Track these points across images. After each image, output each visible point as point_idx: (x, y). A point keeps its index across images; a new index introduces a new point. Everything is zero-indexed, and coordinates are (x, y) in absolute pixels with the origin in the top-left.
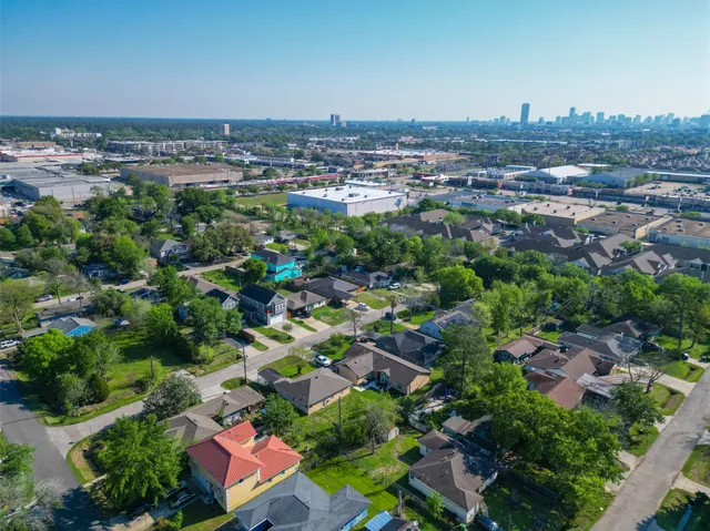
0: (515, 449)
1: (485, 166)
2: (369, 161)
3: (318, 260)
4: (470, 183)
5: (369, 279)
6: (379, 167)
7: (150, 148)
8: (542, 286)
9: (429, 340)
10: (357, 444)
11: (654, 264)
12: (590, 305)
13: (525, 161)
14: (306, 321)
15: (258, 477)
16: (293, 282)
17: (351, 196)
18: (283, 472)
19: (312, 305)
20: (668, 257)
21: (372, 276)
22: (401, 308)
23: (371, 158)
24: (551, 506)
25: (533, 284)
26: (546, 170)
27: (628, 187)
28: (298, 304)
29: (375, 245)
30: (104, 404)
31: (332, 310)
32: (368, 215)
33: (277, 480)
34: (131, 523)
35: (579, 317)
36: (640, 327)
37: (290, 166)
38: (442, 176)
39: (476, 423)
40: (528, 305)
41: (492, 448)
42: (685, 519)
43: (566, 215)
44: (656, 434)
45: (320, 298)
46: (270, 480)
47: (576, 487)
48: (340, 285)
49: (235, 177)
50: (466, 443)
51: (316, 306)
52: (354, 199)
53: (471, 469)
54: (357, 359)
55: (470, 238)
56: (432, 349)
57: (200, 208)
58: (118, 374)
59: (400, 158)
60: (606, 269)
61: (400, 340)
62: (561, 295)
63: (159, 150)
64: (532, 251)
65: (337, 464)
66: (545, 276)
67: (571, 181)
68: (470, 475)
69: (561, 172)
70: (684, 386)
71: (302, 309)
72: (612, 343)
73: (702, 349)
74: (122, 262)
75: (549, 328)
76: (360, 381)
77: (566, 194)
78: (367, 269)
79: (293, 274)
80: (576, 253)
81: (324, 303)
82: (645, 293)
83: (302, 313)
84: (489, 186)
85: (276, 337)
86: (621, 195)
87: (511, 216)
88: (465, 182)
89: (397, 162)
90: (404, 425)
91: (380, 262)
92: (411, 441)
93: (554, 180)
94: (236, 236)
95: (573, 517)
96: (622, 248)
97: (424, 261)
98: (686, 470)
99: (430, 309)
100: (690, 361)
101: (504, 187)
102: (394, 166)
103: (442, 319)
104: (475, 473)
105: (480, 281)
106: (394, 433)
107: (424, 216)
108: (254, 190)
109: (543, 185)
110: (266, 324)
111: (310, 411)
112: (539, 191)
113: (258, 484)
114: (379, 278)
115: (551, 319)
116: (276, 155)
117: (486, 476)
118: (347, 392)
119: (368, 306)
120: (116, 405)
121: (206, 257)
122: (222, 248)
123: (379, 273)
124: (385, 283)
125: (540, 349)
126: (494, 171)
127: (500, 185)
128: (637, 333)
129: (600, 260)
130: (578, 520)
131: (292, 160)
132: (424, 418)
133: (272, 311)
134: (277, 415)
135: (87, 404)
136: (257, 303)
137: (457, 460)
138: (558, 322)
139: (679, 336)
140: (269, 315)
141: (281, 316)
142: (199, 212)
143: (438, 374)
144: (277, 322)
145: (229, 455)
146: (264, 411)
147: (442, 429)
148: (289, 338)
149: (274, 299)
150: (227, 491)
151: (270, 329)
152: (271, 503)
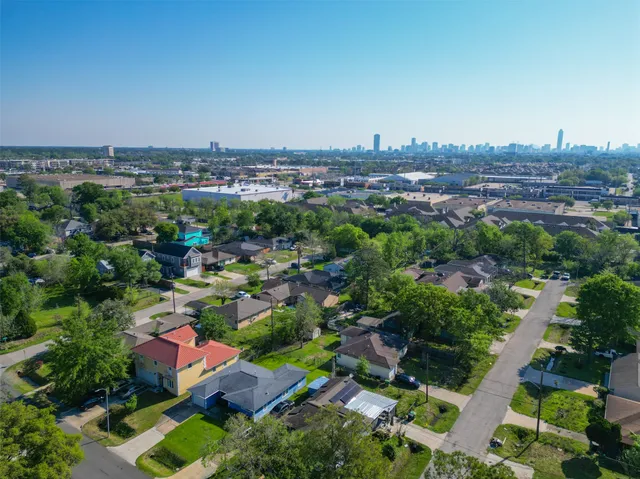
0: (417, 335)
1: (353, 175)
2: (253, 173)
3: (223, 232)
4: (342, 184)
5: (272, 243)
6: (262, 176)
7: (34, 165)
8: (416, 235)
9: (333, 275)
10: (285, 343)
11: (496, 222)
12: (455, 248)
13: (384, 170)
14: (220, 273)
15: (203, 365)
16: (203, 247)
17: (242, 190)
18: (225, 363)
19: (224, 261)
20: (505, 219)
21: (274, 240)
22: (303, 261)
23: (253, 170)
24: (453, 365)
25: (410, 234)
26: (402, 175)
27: (465, 185)
28: (211, 260)
29: (274, 215)
30: (32, 339)
31: (242, 265)
32: (263, 201)
33: (218, 369)
34: (83, 414)
35: (448, 256)
36: (495, 258)
37: (180, 176)
38: (318, 181)
39: (384, 319)
40: (409, 249)
41: (400, 333)
42: (551, 364)
43: (425, 199)
44: (519, 319)
45: (231, 256)
46: (214, 369)
48: (246, 246)
49: (128, 183)
50: (381, 329)
51: (227, 262)
52: (246, 192)
53: (387, 343)
54: (276, 289)
55: (350, 212)
56: (338, 279)
57: (98, 199)
58: (41, 318)
59: (279, 170)
60: (460, 227)
61: (309, 277)
62: (432, 243)
63: (43, 166)
64: (404, 215)
65: (271, 357)
66: (417, 229)
67: (422, 182)
68: (386, 347)
69: (414, 177)
70: (535, 293)
71: (214, 265)
72: (477, 268)
73: (541, 272)
74: (27, 237)
75: (427, 265)
76: (280, 305)
77: (419, 190)
78: (267, 237)
79: (200, 242)
80: (439, 218)
81: (234, 261)
82: (495, 234)
83: (216, 268)
84: (361, 186)
85: (194, 284)
86: (461, 190)
87: (381, 201)
88: (338, 184)
89: (278, 173)
90: (324, 327)
91: (279, 230)
92: (331, 339)
93: (409, 182)
94: (141, 215)
95: (469, 372)
96: (470, 215)
97: (318, 226)
98: (546, 338)
99: (328, 260)
100: (533, 279)
101: (369, 188)
102: (275, 176)
103: (341, 262)
104: (391, 346)
105: (367, 235)
106: (316, 333)
107: (310, 201)
108: (148, 192)
109: (402, 185)
110: (183, 277)
111: (240, 326)
112: (397, 189)
113: (205, 372)
114: (280, 241)
115: (427, 258)
116: (164, 169)
117: (400, 348)
118: (269, 312)
119: (277, 261)
120: (43, 337)
121: (113, 234)
122: (128, 225)
123: (280, 238)
124: (286, 245)
125: (422, 276)
126: (360, 178)
127: (367, 185)
128: (494, 263)
129: (456, 223)
130: (474, 373)
131: (180, 172)
132: (339, 323)
133: (188, 264)
134: (213, 325)
136: (173, 259)
137: (375, 338)
138: (433, 261)
139: (524, 265)
140: (185, 268)
141: (197, 269)
142: (99, 202)
143: (346, 297)
144: (193, 274)
145: (177, 346)
146: (198, 326)
147: (356, 325)
148: (208, 284)
149: (190, 253)
150: (178, 374)
151: (188, 280)
152: (221, 379)
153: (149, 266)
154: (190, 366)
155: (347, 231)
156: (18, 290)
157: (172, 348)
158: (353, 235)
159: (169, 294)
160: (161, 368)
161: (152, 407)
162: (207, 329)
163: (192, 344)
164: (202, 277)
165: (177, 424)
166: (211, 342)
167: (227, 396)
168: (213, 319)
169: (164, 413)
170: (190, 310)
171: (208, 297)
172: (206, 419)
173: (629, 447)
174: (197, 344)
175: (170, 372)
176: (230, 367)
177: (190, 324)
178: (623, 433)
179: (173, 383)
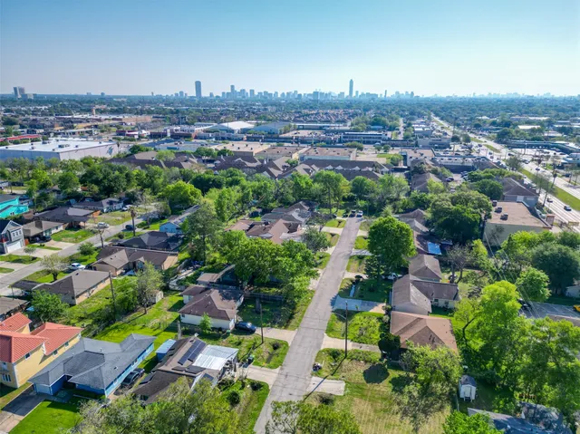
0: (251, 283)
1: (178, 124)
2: (69, 124)
3: (44, 197)
4: (169, 135)
5: (102, 206)
6: (80, 127)
8: (243, 188)
9: (170, 235)
10: (128, 311)
11: (307, 170)
12: (276, 196)
13: (208, 119)
14: (47, 244)
15: (43, 350)
16: (21, 217)
17: (60, 146)
18: (67, 344)
19: (50, 230)
20: (314, 166)
21: (104, 202)
22: (138, 221)
23: (70, 121)
24: (281, 306)
25: (238, 187)
26: (225, 124)
27: (281, 134)
28: (34, 231)
29: (101, 176)
31: (72, 233)
32: (85, 159)
35: (272, 205)
36: (308, 204)
38: (144, 132)
39: (221, 274)
40: (238, 201)
41: (237, 285)
42: (352, 291)
43: (247, 150)
44: (328, 256)
45: (57, 224)
46: (55, 352)
47: (295, 284)
48: (73, 211)
50: (220, 284)
51: (53, 231)
52: (65, 149)
53: (226, 297)
54: (112, 256)
55: (181, 167)
56: (175, 239)
59: (99, 120)
60: (280, 177)
61: (145, 239)
62: (257, 194)
64: (231, 169)
65: (116, 327)
66: (244, 182)
67: (244, 131)
68: (226, 301)
69: (237, 126)
70: (338, 231)
71: (38, 235)
72: (295, 214)
73: (343, 211)
75: (254, 215)
76: (118, 273)
77: (242, 139)
78: (96, 199)
79: (18, 211)
80: (261, 169)
81: (61, 228)
82: (307, 183)
83: (42, 239)
84: (187, 136)
85: (19, 261)
86: (278, 138)
87: (209, 153)
88: (165, 135)
89: (99, 123)
90: (166, 290)
91: (108, 191)
92: (174, 299)
93: (232, 131)
95: (294, 308)
96: (287, 164)
97: (148, 184)
98: (348, 269)
99: (163, 218)
100: (338, 218)
101: (196, 138)
102: (96, 126)
103: (176, 221)
104: (230, 299)
105: (199, 191)
106: (160, 295)
107: (138, 156)
109: (226, 135)
110: (3, 253)
111: (78, 301)
112: (223, 139)
113: (45, 357)
114: (111, 203)
115: (254, 209)
117: (237, 299)
118: (108, 282)
119: (109, 224)
123: (110, 199)
124: (118, 206)
125: (252, 226)
126: (186, 127)
127: (193, 135)
128: (307, 208)
129: (276, 173)
130: (298, 308)
132: (180, 283)
133: (8, 239)
134: (47, 307)
137: (215, 295)
138: (260, 210)
139: (329, 207)
140: (5, 243)
141: (19, 243)
143: (185, 255)
144: (15, 249)
145: (9, 338)
146: (31, 309)
147: (197, 283)
148: (34, 259)
149: (9, 227)
150: (15, 367)
151: (10, 256)
152: (66, 362)
154: (28, 356)
155: (179, 188)
157: (4, 341)
158: (186, 192)
162: (42, 312)
163: (26, 331)
164: (27, 251)
165: (22, 418)
166: (49, 325)
167: (75, 379)
168: (47, 300)
169: (2, 409)
170: (18, 292)
171: (37, 273)
172: (54, 405)
173: (405, 350)
174: (32, 328)
175: (5, 367)
176: (73, 348)
177: (21, 307)
178: (401, 341)
179: (9, 375)
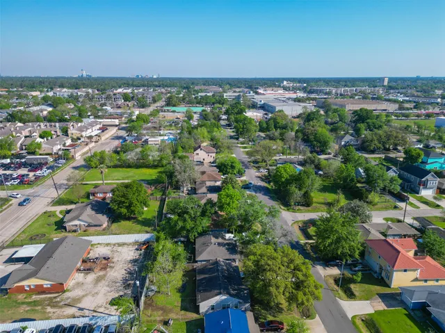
7: (334, 91)
15: (417, 274)
16: (441, 172)
18: (437, 281)
30: (309, 208)
33: (430, 283)
34: (327, 268)
37: (438, 104)
46: (426, 281)
49: (392, 108)
57: (368, 121)
58: (317, 197)
63: (339, 92)
74: (320, 143)
79: (441, 167)
85: (426, 203)
94: (396, 137)
108: (407, 116)
110: (418, 194)
113: (416, 280)
116: (425, 97)
120: (315, 210)
121: (372, 148)
122: (384, 144)
131: (439, 100)
133: (425, 186)
134: (433, 245)
135: (301, 205)
136: (413, 178)
140: (421, 187)
141: (431, 190)
142: (367, 123)
144: (427, 193)
145: (399, 252)
146: (420, 240)
148: (438, 206)
149: (429, 177)
150: (395, 273)
151: (422, 197)
152: (431, 293)
153: (392, 180)
154: (405, 271)
156: (308, 178)
157: (395, 252)
159: (402, 205)
160: (383, 263)
161: (370, 286)
162: (428, 247)
163: (411, 254)
164: (435, 198)
165: (386, 308)
166: (428, 259)
167: (432, 309)
168: (435, 240)
169: (377, 294)
170: (416, 224)
171: (436, 217)
172: (409, 316)
174: (416, 254)
175: (389, 268)
176: (441, 286)
177: (414, 236)
179: (390, 277)
